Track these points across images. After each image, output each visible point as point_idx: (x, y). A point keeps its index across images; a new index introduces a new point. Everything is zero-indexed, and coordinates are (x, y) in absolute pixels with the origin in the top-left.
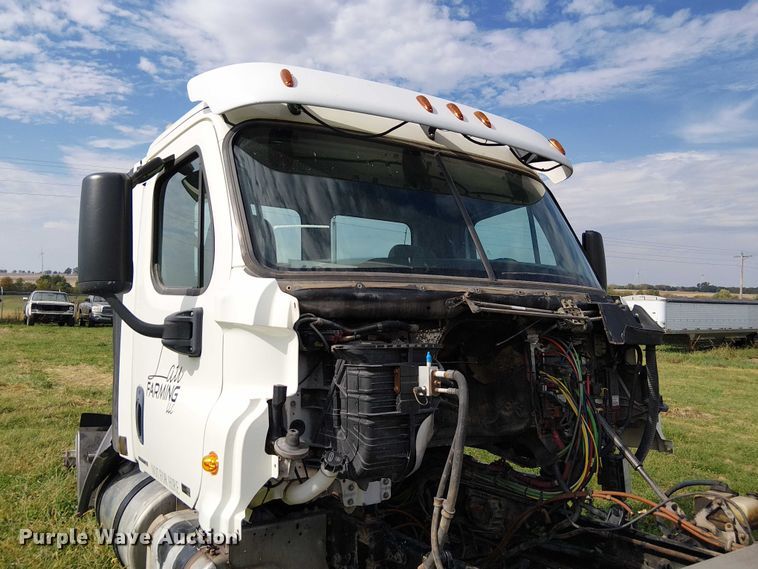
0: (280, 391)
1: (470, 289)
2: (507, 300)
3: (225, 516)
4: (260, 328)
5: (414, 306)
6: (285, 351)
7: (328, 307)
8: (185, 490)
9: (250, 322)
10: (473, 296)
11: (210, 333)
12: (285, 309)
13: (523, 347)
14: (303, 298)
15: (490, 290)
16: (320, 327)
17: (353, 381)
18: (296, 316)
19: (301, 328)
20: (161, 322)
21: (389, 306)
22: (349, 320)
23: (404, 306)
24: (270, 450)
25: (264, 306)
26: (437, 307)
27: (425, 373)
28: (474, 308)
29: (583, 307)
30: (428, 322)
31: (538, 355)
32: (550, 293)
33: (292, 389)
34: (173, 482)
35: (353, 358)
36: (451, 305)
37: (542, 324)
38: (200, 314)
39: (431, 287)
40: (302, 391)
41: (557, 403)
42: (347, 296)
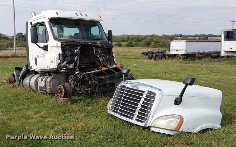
0: (60, 53)
1: (83, 41)
2: (88, 43)
3: (55, 66)
4: (57, 47)
5: (75, 44)
6: (60, 49)
7: (65, 44)
8: (47, 67)
9: (55, 46)
10: (83, 42)
11: (49, 48)
12: (59, 44)
13: (93, 49)
14: (62, 43)
15: (86, 41)
16: (64, 46)
17: (68, 52)
18: (61, 45)
19: (61, 46)
20: (42, 46)
21: (72, 44)
22: (67, 45)
23: (74, 44)
24: (59, 59)
25: (57, 44)
26: (78, 44)
27: (76, 51)
28: (83, 44)
29: (100, 43)
30: (78, 46)
31: (95, 51)
32: (95, 41)
33: (61, 53)
34: (45, 67)
35: (68, 49)
36: (80, 43)
37: (94, 46)
38: (47, 45)
39: (77, 41)
40: (62, 54)
41: (98, 57)
42: (67, 42)
